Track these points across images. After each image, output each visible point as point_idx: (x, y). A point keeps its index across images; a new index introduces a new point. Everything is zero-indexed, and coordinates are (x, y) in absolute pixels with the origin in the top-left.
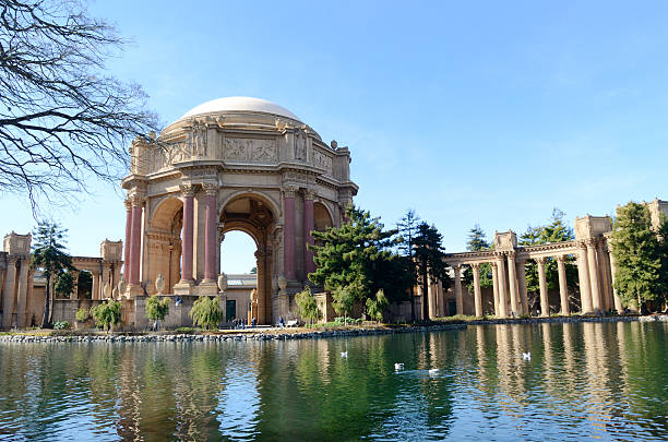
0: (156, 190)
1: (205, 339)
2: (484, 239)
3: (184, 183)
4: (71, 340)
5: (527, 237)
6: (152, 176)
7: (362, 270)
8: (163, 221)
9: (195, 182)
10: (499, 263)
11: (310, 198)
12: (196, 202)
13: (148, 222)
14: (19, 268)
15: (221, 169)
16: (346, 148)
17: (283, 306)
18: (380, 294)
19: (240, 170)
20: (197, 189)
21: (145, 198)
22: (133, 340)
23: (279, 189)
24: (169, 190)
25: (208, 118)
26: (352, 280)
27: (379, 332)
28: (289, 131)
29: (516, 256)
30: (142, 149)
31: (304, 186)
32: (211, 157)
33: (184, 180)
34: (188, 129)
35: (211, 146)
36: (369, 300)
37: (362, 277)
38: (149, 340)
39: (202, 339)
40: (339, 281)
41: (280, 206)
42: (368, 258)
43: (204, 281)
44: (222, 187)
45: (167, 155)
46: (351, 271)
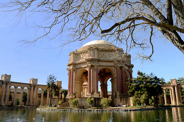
0: (78, 66)
1: (107, 111)
2: (165, 81)
3: (88, 65)
4: (64, 110)
5: (179, 81)
6: (77, 62)
7: (146, 90)
8: (79, 75)
9: (92, 64)
10: (172, 88)
11: (123, 69)
12: (91, 70)
13: (76, 76)
14: (34, 89)
15: (99, 61)
16: (130, 55)
17: (119, 101)
18: (153, 97)
19: (104, 61)
20: (92, 66)
21: (75, 69)
22: (84, 111)
23: (114, 66)
24: (82, 66)
25: (95, 46)
26: (143, 93)
27: (153, 109)
28: (117, 50)
29: (177, 87)
30: (74, 55)
31: (122, 65)
32: (96, 57)
33: (88, 63)
34: (89, 49)
35: (96, 54)
36: (150, 99)
37: (147, 92)
38: (89, 111)
39: (106, 111)
40: (139, 93)
41: (115, 71)
42: (148, 86)
43: (95, 93)
44: (99, 66)
45: (81, 56)
46: (142, 90)
